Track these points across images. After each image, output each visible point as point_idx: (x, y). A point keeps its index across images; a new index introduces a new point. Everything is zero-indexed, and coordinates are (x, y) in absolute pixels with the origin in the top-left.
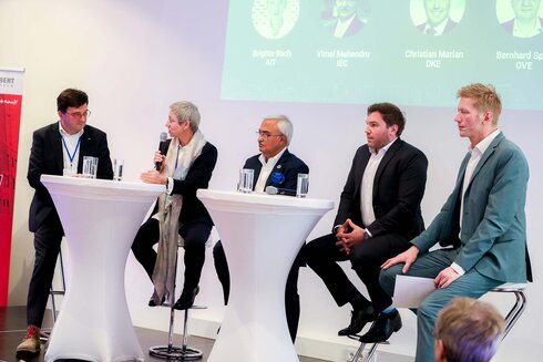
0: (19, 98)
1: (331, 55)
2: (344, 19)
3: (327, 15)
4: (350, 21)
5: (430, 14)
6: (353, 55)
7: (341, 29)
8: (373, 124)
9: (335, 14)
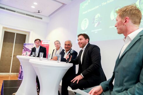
0: (49, 45)
1: (94, 31)
2: (96, 23)
3: (93, 23)
4: (97, 23)
5: (115, 16)
6: (98, 30)
7: (96, 24)
8: (81, 39)
9: (95, 22)
